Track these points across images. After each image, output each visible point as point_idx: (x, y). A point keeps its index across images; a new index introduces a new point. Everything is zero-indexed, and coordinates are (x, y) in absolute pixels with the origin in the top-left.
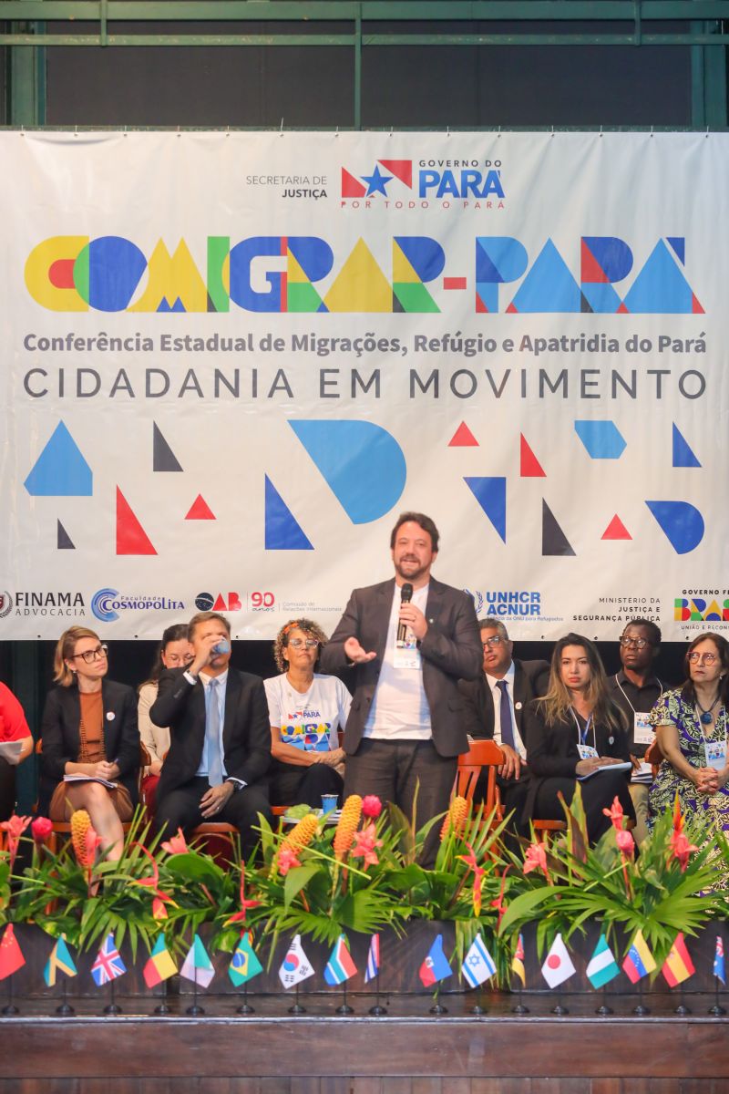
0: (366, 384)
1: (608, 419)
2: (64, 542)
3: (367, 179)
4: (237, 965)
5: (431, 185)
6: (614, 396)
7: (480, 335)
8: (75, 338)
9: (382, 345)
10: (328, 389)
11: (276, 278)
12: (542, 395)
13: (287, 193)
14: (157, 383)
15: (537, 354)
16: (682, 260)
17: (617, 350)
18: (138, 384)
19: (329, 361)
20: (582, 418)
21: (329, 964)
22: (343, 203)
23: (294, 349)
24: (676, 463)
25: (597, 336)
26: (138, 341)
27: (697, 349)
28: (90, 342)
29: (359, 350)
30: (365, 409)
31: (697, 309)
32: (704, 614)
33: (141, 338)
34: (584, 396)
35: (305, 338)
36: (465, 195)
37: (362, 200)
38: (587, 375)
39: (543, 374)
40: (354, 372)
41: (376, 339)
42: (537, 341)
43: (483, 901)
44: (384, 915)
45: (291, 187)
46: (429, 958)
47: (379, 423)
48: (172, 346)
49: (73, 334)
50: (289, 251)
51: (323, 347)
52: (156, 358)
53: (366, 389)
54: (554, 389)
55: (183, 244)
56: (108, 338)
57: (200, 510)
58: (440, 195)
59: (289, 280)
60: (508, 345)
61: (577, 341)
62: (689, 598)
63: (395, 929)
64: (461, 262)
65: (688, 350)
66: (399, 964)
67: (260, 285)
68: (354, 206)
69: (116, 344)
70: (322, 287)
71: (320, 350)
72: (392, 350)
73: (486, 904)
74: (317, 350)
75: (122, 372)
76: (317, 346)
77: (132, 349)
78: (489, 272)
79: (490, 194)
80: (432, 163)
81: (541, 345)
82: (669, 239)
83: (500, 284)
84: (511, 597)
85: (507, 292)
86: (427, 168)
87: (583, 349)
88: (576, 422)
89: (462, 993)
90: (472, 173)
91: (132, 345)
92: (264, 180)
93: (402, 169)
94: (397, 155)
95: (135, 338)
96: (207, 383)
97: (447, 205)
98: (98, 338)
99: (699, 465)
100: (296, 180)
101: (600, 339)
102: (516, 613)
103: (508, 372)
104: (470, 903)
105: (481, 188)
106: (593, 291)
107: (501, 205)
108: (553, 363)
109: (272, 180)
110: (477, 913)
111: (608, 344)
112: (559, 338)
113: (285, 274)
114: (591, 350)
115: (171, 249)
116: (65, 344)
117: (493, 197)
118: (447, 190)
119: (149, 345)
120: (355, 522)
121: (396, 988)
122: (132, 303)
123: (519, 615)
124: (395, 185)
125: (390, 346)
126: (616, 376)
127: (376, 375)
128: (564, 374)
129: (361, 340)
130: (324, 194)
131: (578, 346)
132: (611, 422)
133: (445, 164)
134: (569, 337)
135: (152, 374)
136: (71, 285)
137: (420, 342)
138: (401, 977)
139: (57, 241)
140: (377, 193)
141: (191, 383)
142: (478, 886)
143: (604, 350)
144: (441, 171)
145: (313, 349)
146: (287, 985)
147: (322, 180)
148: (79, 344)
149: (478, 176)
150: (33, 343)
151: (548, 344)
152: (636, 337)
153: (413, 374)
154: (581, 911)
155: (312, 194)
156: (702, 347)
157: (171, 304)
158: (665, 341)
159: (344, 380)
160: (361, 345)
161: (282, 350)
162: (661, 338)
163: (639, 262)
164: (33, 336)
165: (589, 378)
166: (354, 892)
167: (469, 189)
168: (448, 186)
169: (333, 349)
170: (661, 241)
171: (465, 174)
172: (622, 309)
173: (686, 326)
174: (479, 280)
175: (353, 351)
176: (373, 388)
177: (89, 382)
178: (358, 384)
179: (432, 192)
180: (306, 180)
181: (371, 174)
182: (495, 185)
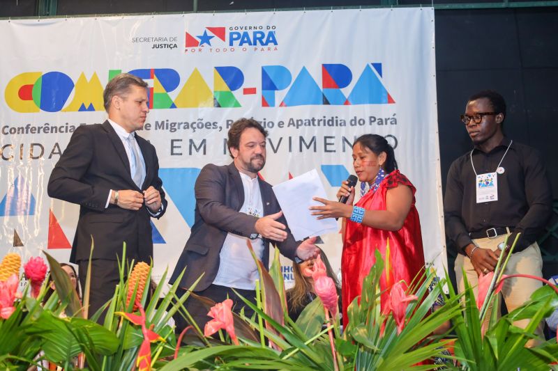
0: (198, 147)
1: (341, 164)
2: (17, 242)
3: (199, 37)
5: (236, 39)
6: (344, 151)
7: (265, 119)
8: (31, 127)
9: (208, 125)
10: (175, 150)
12: (301, 150)
13: (155, 46)
15: (298, 128)
16: (381, 75)
17: (345, 125)
19: (175, 135)
20: (325, 163)
22: (186, 50)
23: (156, 129)
25: (333, 118)
26: (67, 127)
27: (391, 123)
28: (39, 128)
29: (194, 128)
30: (197, 161)
31: (390, 100)
33: (69, 126)
34: (326, 151)
35: (163, 123)
36: (255, 44)
37: (197, 48)
38: (327, 139)
39: (301, 139)
40: (191, 141)
41: (204, 122)
42: (298, 121)
45: (157, 43)
49: (29, 125)
50: (155, 76)
51: (173, 127)
53: (197, 150)
54: (308, 147)
55: (95, 75)
56: (50, 127)
58: (241, 44)
59: (154, 92)
60: (281, 124)
61: (321, 120)
64: (253, 79)
65: (386, 124)
68: (193, 51)
69: (54, 129)
70: (173, 95)
71: (171, 129)
72: (213, 128)
74: (169, 129)
75: (57, 144)
76: (169, 126)
77: (63, 132)
78: (269, 84)
79: (270, 44)
80: (237, 28)
81: (300, 123)
82: (372, 64)
83: (276, 92)
84: (285, 269)
85: (280, 95)
86: (234, 31)
87: (325, 125)
88: (322, 166)
90: (259, 32)
91: (63, 129)
92: (142, 40)
93: (220, 32)
94: (217, 25)
95: (65, 126)
97: (245, 50)
98: (44, 126)
101: (335, 119)
102: (288, 279)
103: (281, 139)
105: (264, 40)
106: (330, 93)
107: (276, 49)
108: (307, 133)
109: (146, 40)
111: (339, 122)
112: (311, 119)
113: (152, 89)
114: (330, 125)
115: (89, 78)
116: (25, 130)
117: (271, 45)
118: (246, 42)
122: (63, 108)
123: (290, 280)
124: (216, 40)
125: (212, 126)
126: (345, 140)
127: (204, 141)
128: (313, 139)
129: (195, 123)
130: (175, 46)
131: (322, 123)
132: (343, 166)
133: (244, 28)
134: (316, 118)
136: (30, 98)
139: (24, 75)
140: (205, 44)
143: (337, 125)
144: (242, 32)
145: (167, 128)
147: (175, 39)
148: (33, 130)
149: (263, 34)
150: (7, 130)
151: (304, 122)
152: (355, 118)
155: (169, 46)
156: (395, 122)
157: (87, 107)
158: (373, 119)
159: (185, 145)
160: (195, 126)
161: (149, 129)
162: (371, 117)
163: (356, 77)
164: (8, 127)
165: (328, 141)
167: (258, 41)
168: (246, 39)
169: (179, 128)
170: (368, 65)
171: (255, 33)
172: (347, 103)
173: (384, 110)
174: (263, 89)
175: (191, 130)
176: (202, 148)
177: (37, 150)
178: (193, 148)
179: (236, 43)
180: (166, 39)
181: (202, 34)
182: (272, 39)
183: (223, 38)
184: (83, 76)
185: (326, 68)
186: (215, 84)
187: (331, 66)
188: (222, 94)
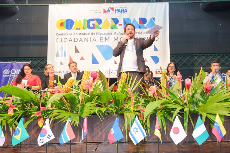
2: (61, 63)
3: (107, 10)
4: (16, 135)
9: (110, 34)
10: (102, 40)
11: (94, 25)
13: (95, 12)
14: (76, 40)
16: (154, 21)
17: (145, 34)
18: (73, 40)
19: (102, 36)
21: (62, 133)
22: (104, 14)
24: (155, 50)
25: (142, 32)
28: (66, 34)
30: (107, 43)
32: (160, 73)
35: (98, 33)
36: (122, 12)
37: (106, 13)
40: (105, 38)
43: (134, 107)
44: (95, 111)
45: (96, 12)
46: (112, 129)
47: (109, 45)
48: (78, 34)
49: (63, 33)
50: (96, 21)
51: (101, 34)
52: (76, 36)
55: (80, 20)
57: (82, 58)
58: (118, 12)
59: (96, 25)
62: (157, 71)
63: (99, 117)
64: (121, 22)
66: (103, 131)
67: (91, 25)
70: (101, 26)
73: (136, 108)
75: (71, 38)
80: (117, 8)
82: (152, 18)
89: (127, 142)
91: (72, 34)
93: (112, 9)
94: (111, 7)
96: (83, 40)
97: (119, 14)
99: (158, 50)
100: (97, 10)
104: (129, 108)
105: (124, 11)
106: (141, 25)
109: (93, 11)
110: (132, 111)
113: (95, 24)
114: (141, 34)
115: (78, 21)
117: (126, 12)
119: (75, 34)
120: (106, 60)
121: (102, 140)
122: (72, 28)
124: (111, 11)
126: (145, 38)
127: (109, 38)
128: (137, 37)
129: (106, 33)
130: (101, 12)
131: (139, 33)
133: (119, 8)
135: (75, 39)
136: (63, 26)
137: (115, 33)
138: (104, 136)
140: (108, 12)
141: (81, 40)
142: (132, 101)
143: (143, 34)
146: (40, 144)
147: (101, 10)
149: (124, 9)
150: (57, 34)
153: (114, 38)
154: (174, 109)
155: (99, 12)
157: (78, 28)
159: (104, 39)
161: (95, 35)
163: (148, 21)
166: (85, 103)
167: (122, 11)
171: (122, 9)
172: (146, 28)
174: (124, 24)
175: (105, 35)
176: (108, 40)
177: (66, 40)
178: (106, 40)
179: (117, 12)
180: (98, 11)
181: (108, 9)
182: (126, 11)
183: (113, 10)
184: (77, 20)
185: (140, 19)
186: (112, 23)
187: (142, 18)
188: (113, 25)
